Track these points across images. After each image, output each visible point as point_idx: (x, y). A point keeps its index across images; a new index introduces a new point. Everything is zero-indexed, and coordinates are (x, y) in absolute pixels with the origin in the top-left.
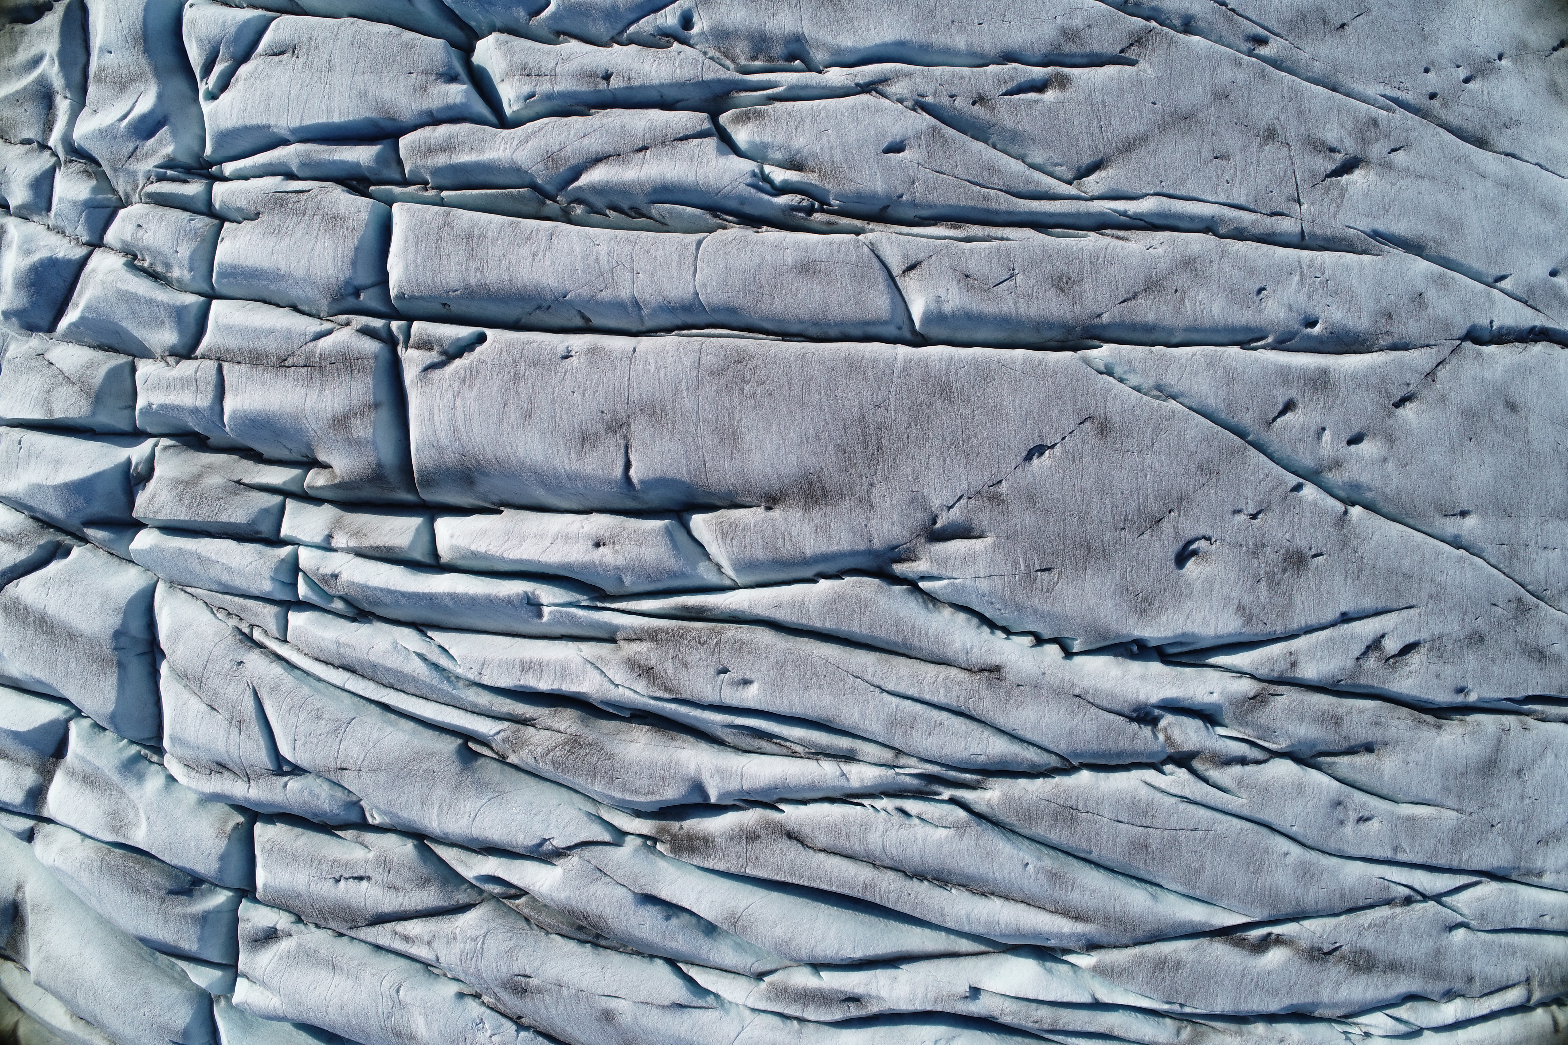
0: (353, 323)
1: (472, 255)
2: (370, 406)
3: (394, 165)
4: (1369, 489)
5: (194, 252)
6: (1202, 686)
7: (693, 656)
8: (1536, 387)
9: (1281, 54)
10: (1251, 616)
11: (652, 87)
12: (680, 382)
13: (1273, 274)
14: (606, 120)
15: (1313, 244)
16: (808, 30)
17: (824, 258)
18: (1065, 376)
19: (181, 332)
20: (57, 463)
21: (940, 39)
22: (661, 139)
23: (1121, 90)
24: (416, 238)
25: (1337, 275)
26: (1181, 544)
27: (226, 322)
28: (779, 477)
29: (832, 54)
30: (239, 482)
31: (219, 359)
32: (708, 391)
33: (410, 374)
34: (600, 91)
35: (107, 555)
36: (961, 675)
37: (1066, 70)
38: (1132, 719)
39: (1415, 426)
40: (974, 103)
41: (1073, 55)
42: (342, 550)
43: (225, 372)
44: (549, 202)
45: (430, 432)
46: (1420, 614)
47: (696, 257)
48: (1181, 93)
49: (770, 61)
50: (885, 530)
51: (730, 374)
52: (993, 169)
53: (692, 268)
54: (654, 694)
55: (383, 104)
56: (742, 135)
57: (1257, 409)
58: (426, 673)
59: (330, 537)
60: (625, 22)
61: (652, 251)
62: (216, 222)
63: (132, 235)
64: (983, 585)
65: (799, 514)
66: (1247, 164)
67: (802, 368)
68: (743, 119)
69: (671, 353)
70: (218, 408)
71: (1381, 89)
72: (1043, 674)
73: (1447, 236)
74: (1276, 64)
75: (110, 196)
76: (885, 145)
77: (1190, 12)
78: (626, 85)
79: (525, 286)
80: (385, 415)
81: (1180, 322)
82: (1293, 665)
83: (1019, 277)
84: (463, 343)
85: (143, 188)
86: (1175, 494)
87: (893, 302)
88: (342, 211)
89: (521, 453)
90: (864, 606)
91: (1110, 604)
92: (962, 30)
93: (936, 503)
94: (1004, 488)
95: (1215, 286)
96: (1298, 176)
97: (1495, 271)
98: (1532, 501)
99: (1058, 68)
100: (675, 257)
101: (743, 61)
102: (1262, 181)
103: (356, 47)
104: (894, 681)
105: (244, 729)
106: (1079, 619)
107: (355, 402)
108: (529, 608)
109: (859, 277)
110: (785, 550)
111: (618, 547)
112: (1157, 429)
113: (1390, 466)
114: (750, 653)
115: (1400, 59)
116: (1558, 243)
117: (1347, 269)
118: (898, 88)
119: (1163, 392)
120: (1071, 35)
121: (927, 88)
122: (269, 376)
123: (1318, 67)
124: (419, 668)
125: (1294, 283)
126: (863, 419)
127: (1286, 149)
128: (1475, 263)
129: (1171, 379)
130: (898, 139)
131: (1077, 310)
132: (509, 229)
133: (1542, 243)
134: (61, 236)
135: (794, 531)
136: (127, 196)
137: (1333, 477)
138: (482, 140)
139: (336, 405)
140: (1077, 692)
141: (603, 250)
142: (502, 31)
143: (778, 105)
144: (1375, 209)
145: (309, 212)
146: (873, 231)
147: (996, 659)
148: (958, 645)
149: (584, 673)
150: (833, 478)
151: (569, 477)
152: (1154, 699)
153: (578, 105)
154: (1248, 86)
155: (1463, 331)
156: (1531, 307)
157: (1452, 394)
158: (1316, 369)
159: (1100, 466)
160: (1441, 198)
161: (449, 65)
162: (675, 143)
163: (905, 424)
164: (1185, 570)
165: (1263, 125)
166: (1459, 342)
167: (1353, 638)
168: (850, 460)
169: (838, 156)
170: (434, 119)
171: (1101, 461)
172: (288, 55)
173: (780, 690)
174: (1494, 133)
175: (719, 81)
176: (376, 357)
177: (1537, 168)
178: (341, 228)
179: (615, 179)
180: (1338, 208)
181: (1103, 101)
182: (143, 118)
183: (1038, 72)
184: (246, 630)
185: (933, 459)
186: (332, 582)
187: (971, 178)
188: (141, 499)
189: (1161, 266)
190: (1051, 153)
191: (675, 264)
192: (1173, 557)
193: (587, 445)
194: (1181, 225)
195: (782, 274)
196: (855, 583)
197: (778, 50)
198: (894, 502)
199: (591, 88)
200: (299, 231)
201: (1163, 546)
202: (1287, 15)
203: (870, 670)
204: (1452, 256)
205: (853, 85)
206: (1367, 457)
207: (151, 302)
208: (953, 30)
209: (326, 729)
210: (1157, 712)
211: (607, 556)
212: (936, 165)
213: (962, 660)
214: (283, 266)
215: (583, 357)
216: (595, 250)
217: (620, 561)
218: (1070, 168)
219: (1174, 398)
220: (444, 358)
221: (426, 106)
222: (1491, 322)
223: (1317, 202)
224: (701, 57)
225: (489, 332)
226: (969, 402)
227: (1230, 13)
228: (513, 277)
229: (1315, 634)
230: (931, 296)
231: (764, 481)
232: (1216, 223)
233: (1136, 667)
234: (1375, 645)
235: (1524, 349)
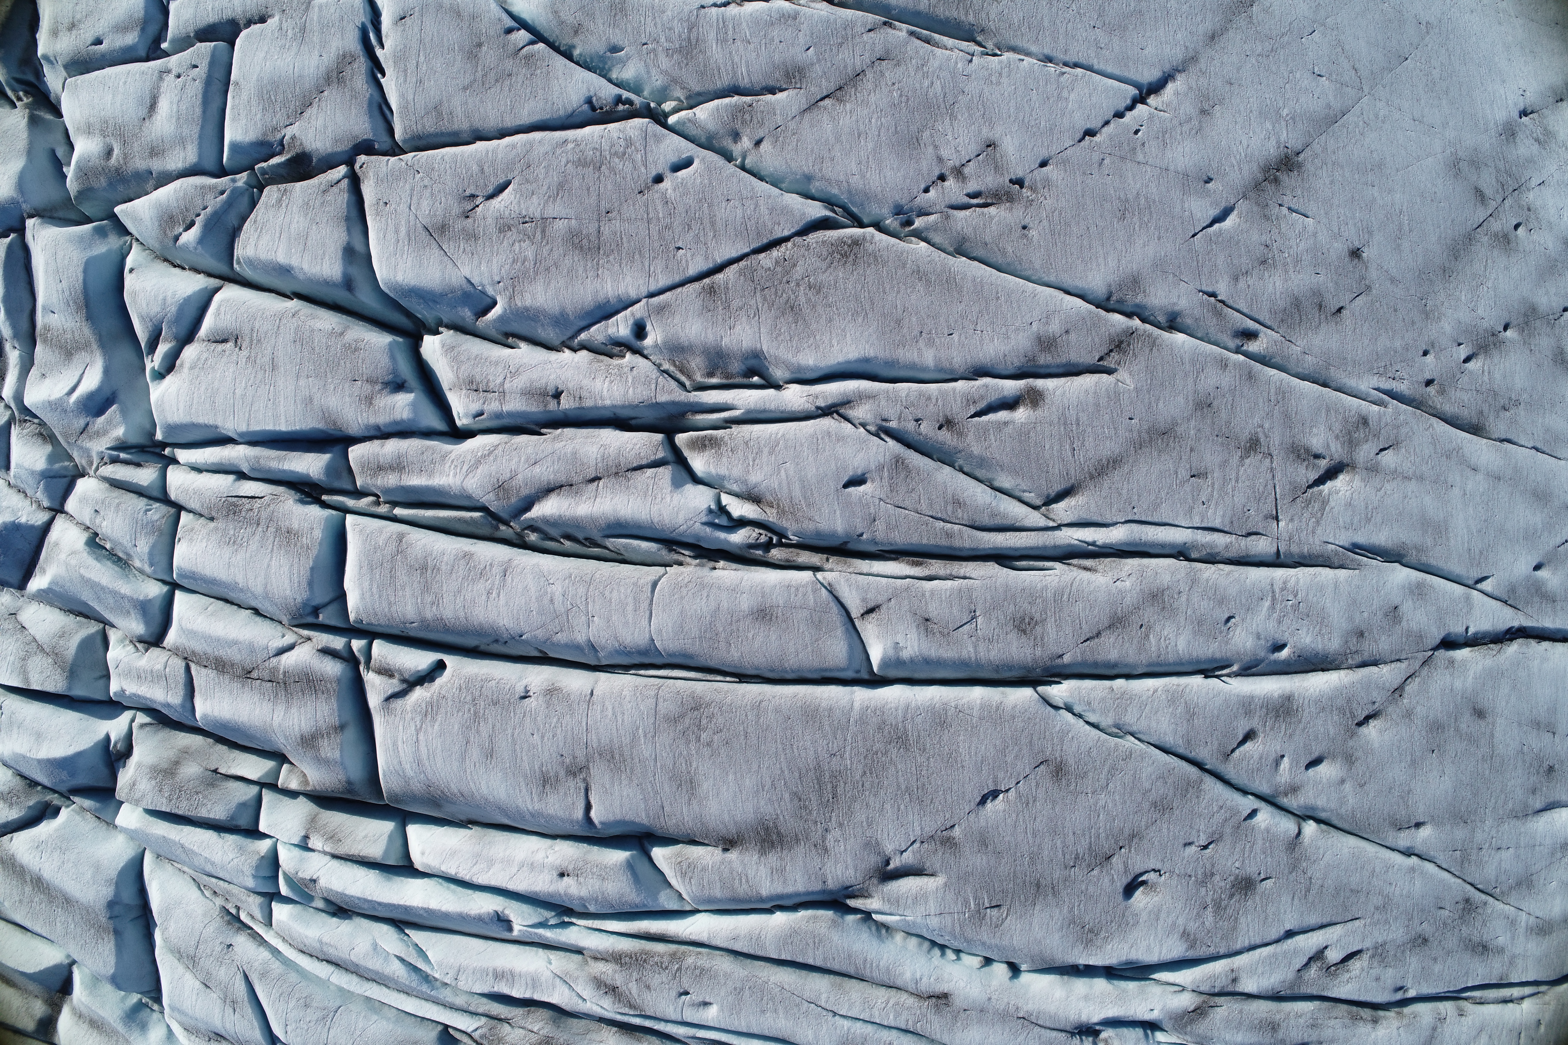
0: (314, 640)
1: (426, 588)
2: (336, 728)
3: (345, 474)
4: (1324, 810)
5: (153, 547)
6: (1143, 1004)
7: (657, 979)
8: (1506, 691)
9: (1271, 350)
10: (1195, 941)
11: (604, 408)
12: (638, 729)
13: (1244, 601)
14: (558, 445)
15: (1289, 561)
16: (767, 346)
17: (781, 603)
18: (1023, 721)
19: (147, 623)
20: (39, 736)
21: (908, 355)
22: (614, 470)
23: (1097, 405)
24: (370, 566)
25: (1310, 597)
26: (1130, 878)
27: (189, 626)
28: (735, 823)
29: (792, 373)
30: (215, 771)
31: (186, 658)
32: (665, 738)
33: (374, 700)
34: (550, 411)
35: (95, 819)
36: (911, 1001)
37: (1040, 383)
38: (1073, 1034)
39: (1376, 745)
40: (940, 428)
41: (1048, 366)
42: (319, 851)
43: (193, 672)
44: (503, 528)
45: (395, 762)
46: (1365, 925)
47: (652, 600)
48: (1161, 405)
49: (727, 378)
50: (839, 873)
51: (687, 721)
52: (958, 503)
53: (648, 613)
54: (620, 1011)
55: (329, 414)
56: (699, 463)
57: (1216, 743)
58: (406, 976)
59: (306, 837)
60: (576, 328)
61: (607, 593)
62: (172, 511)
63: (91, 520)
64: (934, 922)
65: (756, 857)
66: (1225, 481)
67: (758, 716)
68: (700, 445)
69: (628, 698)
70: (188, 705)
71: (1375, 381)
72: (990, 999)
73: (1429, 541)
74: (1264, 360)
75: (66, 463)
76: (846, 479)
77: (1177, 308)
78: (577, 405)
79: (480, 624)
80: (352, 734)
81: (1144, 659)
82: (1235, 980)
83: (980, 620)
84: (423, 674)
85: (97, 469)
86: (1127, 831)
87: (851, 647)
88: (295, 526)
89: (484, 791)
90: (818, 941)
91: (1057, 936)
92: (930, 343)
93: (889, 848)
94: (957, 832)
95: (1182, 620)
96: (1278, 490)
97: (1476, 574)
98: (1491, 805)
99: (1031, 381)
100: (630, 600)
101: (699, 378)
102: (1239, 499)
103: (298, 346)
104: (847, 1006)
105: (238, 1010)
106: (1025, 951)
107: (321, 723)
108: (500, 924)
109: (817, 624)
110: (742, 890)
111: (581, 879)
112: (1113, 769)
113: (1348, 787)
114: (710, 979)
115: (1398, 344)
116: (1546, 534)
117: (1321, 588)
118: (860, 412)
119: (1121, 731)
120: (1046, 343)
121: (891, 412)
122: (236, 685)
123: (1310, 363)
124: (397, 970)
125: (1265, 609)
126: (818, 767)
127: (1268, 460)
128: (1456, 568)
129: (1130, 719)
130: (859, 472)
131: (1038, 652)
132: (462, 562)
133: (1530, 536)
134: (22, 495)
135: (751, 873)
136: (84, 468)
137: (1289, 801)
138: (432, 462)
139: (303, 724)
140: (1021, 1015)
141: (557, 589)
142: (449, 327)
143: (735, 429)
144: (1355, 521)
145: (263, 522)
146: (831, 570)
147: (944, 988)
148: (908, 975)
149: (554, 987)
150: (789, 824)
151: (532, 815)
152: (1095, 1019)
153: (528, 423)
154: (1233, 391)
155: (1438, 641)
156: (1510, 605)
157: (1419, 709)
158: (1280, 697)
159: (1053, 808)
160: (1428, 500)
161: (395, 372)
162: (629, 474)
163: (860, 772)
164: (1133, 899)
165: (1245, 436)
166: (1430, 653)
167: (1296, 952)
168: (806, 807)
169: (797, 493)
170: (383, 434)
171: (1054, 803)
172: (230, 345)
173: (738, 1013)
174: (1491, 419)
175: (674, 403)
176: (339, 681)
177: (1533, 451)
178: (295, 545)
179: (567, 514)
180: (1318, 522)
181: (1078, 420)
182: (90, 397)
183: (1011, 387)
184: (234, 911)
185: (888, 806)
186: (311, 885)
187: (934, 514)
188: (125, 777)
189: (1128, 600)
190: (1019, 481)
191: (630, 608)
192: (1121, 890)
193: (548, 787)
194: (1151, 551)
195: (738, 621)
196: (810, 918)
197: (736, 366)
198: (848, 847)
199: (541, 408)
200: (254, 545)
201: (1112, 881)
202: (1281, 304)
203: (824, 997)
204: (1433, 562)
205: (813, 408)
206: (1324, 780)
207: (115, 593)
208: (921, 344)
209: (315, 1017)
210: (1097, 1028)
211: (570, 888)
212: (898, 500)
213: (911, 987)
214: (241, 581)
215: (541, 698)
216: (549, 590)
217: (584, 893)
218: (1038, 496)
219: (1132, 734)
220: (405, 686)
221: (373, 420)
222: (1467, 629)
223: (1296, 518)
224: (655, 373)
225: (449, 660)
226: (925, 750)
227: (1219, 305)
228: (469, 614)
229: (1259, 951)
230: (889, 644)
231: (721, 826)
232: (1188, 549)
233: (1081, 985)
234: (1319, 955)
235: (1499, 651)
